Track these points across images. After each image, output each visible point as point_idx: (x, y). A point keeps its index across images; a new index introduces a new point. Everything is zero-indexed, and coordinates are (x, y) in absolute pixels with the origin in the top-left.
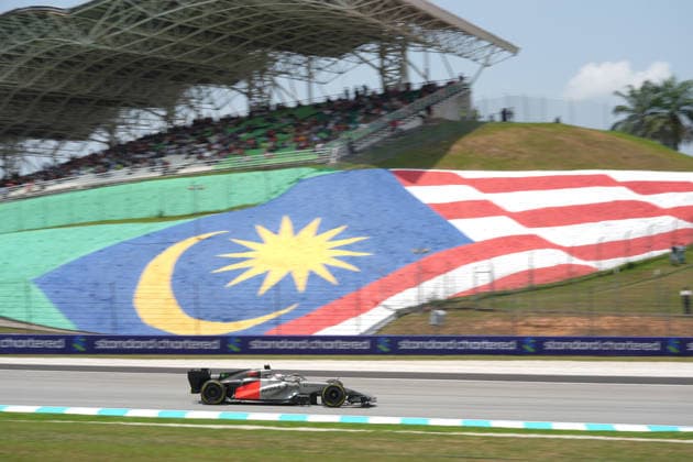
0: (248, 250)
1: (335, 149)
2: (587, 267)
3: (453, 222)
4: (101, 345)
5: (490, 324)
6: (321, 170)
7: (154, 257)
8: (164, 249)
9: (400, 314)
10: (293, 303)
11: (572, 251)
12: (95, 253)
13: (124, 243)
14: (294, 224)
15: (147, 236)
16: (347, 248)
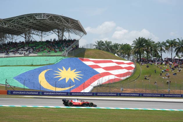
0: (59, 73)
1: (65, 52)
2: (120, 79)
3: (94, 69)
4: (45, 93)
5: (115, 90)
6: (65, 57)
7: (40, 74)
8: (41, 72)
9: (94, 87)
10: (74, 85)
11: (116, 75)
12: (25, 73)
13: (30, 71)
14: (66, 68)
15: (35, 69)
16: (78, 73)
